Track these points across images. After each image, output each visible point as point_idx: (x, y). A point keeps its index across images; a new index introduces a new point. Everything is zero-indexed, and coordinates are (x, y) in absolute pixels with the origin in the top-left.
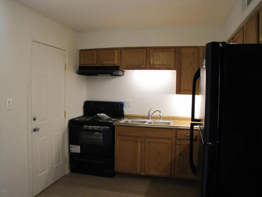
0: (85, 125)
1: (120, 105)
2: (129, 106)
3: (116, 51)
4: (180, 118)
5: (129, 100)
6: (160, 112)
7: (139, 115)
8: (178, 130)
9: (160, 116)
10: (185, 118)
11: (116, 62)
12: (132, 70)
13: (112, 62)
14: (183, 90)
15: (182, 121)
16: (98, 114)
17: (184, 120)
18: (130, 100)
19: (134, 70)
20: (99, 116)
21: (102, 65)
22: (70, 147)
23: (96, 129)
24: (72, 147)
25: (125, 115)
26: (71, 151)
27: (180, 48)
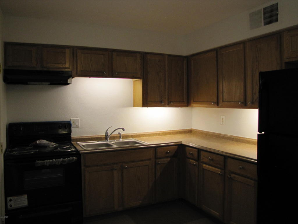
0: (38, 160)
1: (67, 125)
2: (76, 125)
3: (67, 51)
4: (140, 135)
5: (76, 118)
6: (123, 130)
7: (91, 136)
8: (157, 148)
9: (119, 135)
10: (144, 134)
11: (67, 66)
12: (89, 78)
13: (62, 65)
14: (150, 102)
15: (141, 138)
16: (38, 142)
17: (144, 136)
18: (78, 118)
19: (91, 78)
20: (40, 144)
21: (45, 69)
22: (8, 201)
23: (57, 163)
24: (11, 200)
25: (72, 138)
26: (9, 207)
27: (146, 53)
